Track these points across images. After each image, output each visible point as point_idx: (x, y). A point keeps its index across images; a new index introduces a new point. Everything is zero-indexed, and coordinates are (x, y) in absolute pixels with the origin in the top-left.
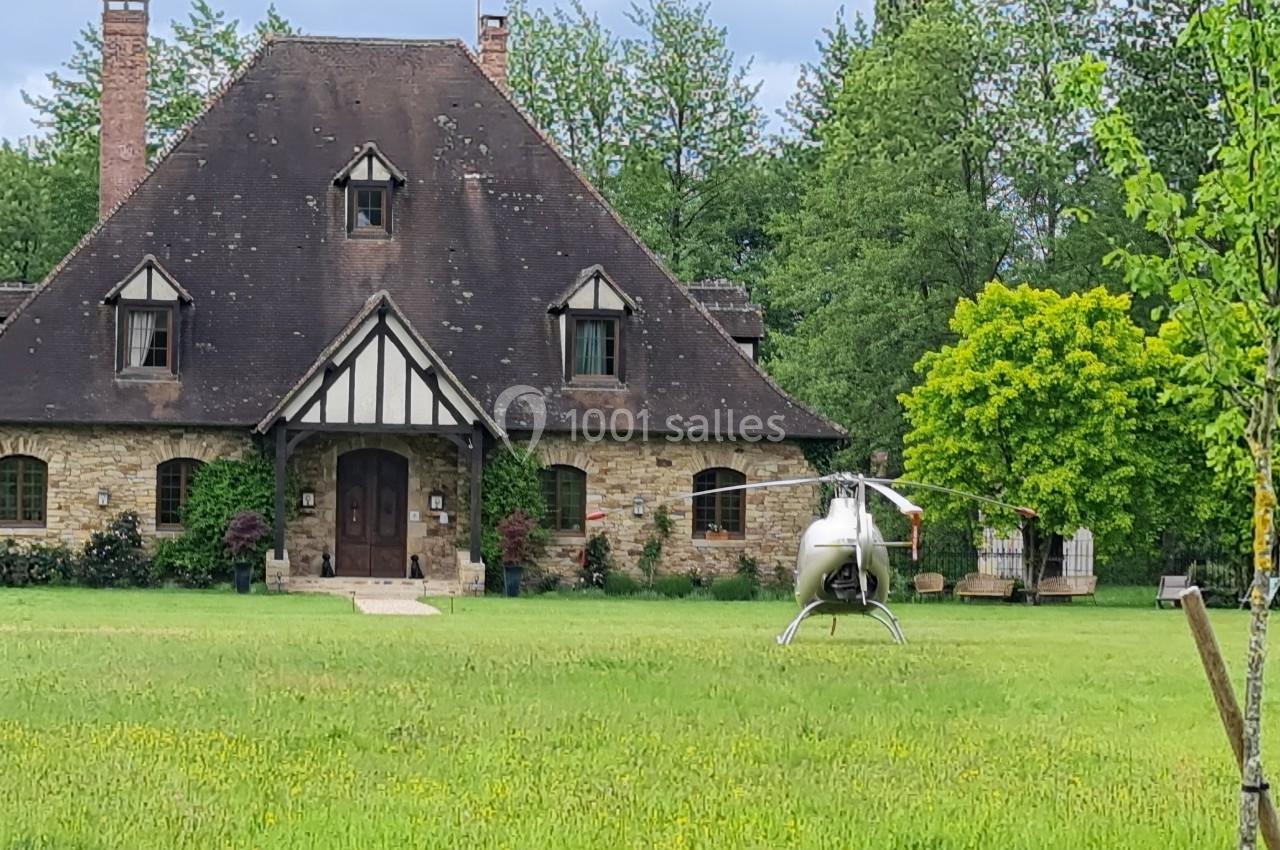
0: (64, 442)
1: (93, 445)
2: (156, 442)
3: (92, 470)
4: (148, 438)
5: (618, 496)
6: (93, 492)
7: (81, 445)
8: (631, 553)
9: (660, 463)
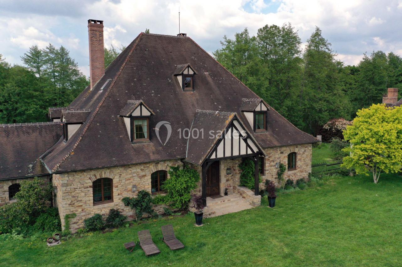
0: (119, 171)
1: (129, 171)
2: (151, 166)
3: (129, 179)
4: (148, 165)
5: (272, 163)
6: (130, 187)
7: (125, 171)
8: (276, 178)
9: (281, 153)
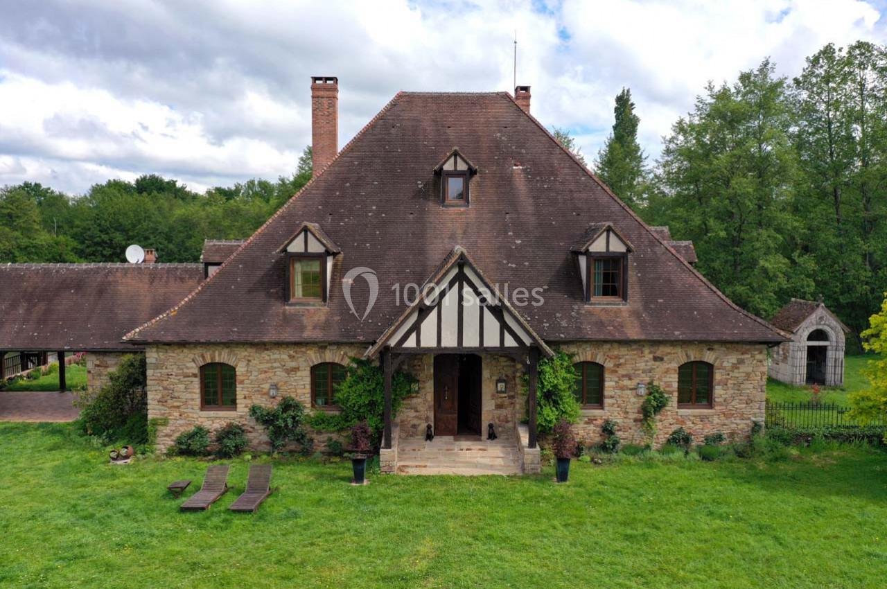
0: (246, 353)
1: (265, 355)
2: (309, 352)
3: (266, 372)
4: (303, 349)
5: (626, 382)
6: (266, 386)
7: (258, 355)
8: (635, 420)
9: (655, 359)
